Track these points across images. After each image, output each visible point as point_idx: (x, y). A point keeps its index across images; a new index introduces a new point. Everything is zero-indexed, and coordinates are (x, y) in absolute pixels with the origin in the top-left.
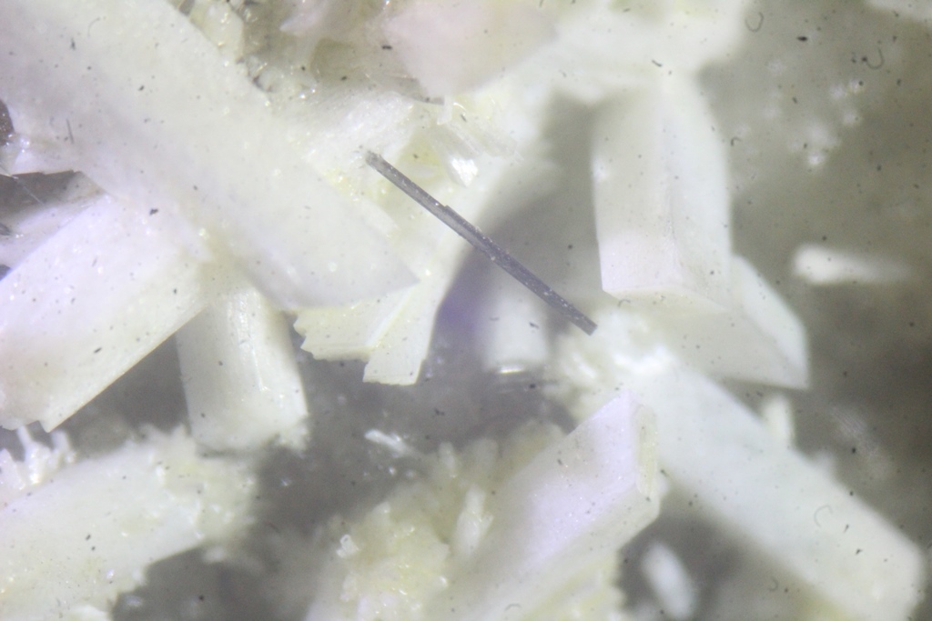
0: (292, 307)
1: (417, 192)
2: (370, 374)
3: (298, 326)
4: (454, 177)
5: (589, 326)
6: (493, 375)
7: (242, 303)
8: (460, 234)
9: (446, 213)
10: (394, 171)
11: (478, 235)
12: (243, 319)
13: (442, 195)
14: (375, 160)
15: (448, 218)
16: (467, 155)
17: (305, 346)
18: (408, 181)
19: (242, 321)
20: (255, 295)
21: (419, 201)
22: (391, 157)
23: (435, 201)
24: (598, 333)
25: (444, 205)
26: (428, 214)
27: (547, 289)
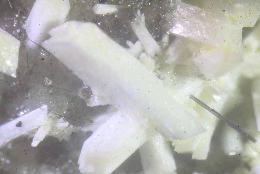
0: (171, 139)
1: (204, 105)
2: (194, 157)
3: (173, 144)
4: (214, 101)
5: (254, 141)
7: (157, 139)
8: (217, 116)
9: (212, 111)
10: (198, 100)
11: (222, 117)
12: (157, 143)
13: (211, 106)
14: (192, 97)
15: (213, 112)
16: (218, 94)
17: (175, 150)
18: (202, 102)
19: (157, 144)
20: (161, 136)
21: (205, 108)
22: (197, 96)
23: (209, 108)
24: (257, 143)
25: (212, 108)
26: (207, 111)
27: (242, 131)
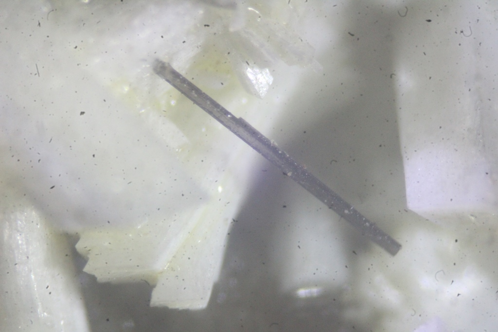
0: (73, 227)
1: (209, 103)
2: (158, 298)
3: (80, 246)
4: (247, 87)
5: (393, 247)
6: (290, 298)
7: (19, 222)
8: (255, 148)
9: (240, 126)
10: (184, 80)
11: (274, 149)
12: (20, 239)
13: (235, 106)
14: (163, 69)
15: (241, 130)
16: (262, 64)
17: (87, 269)
18: (198, 91)
19: (20, 242)
20: (33, 214)
21: (210, 113)
22: (180, 65)
23: (227, 113)
24: (402, 254)
25: (237, 116)
26: (220, 126)
27: (348, 206)
